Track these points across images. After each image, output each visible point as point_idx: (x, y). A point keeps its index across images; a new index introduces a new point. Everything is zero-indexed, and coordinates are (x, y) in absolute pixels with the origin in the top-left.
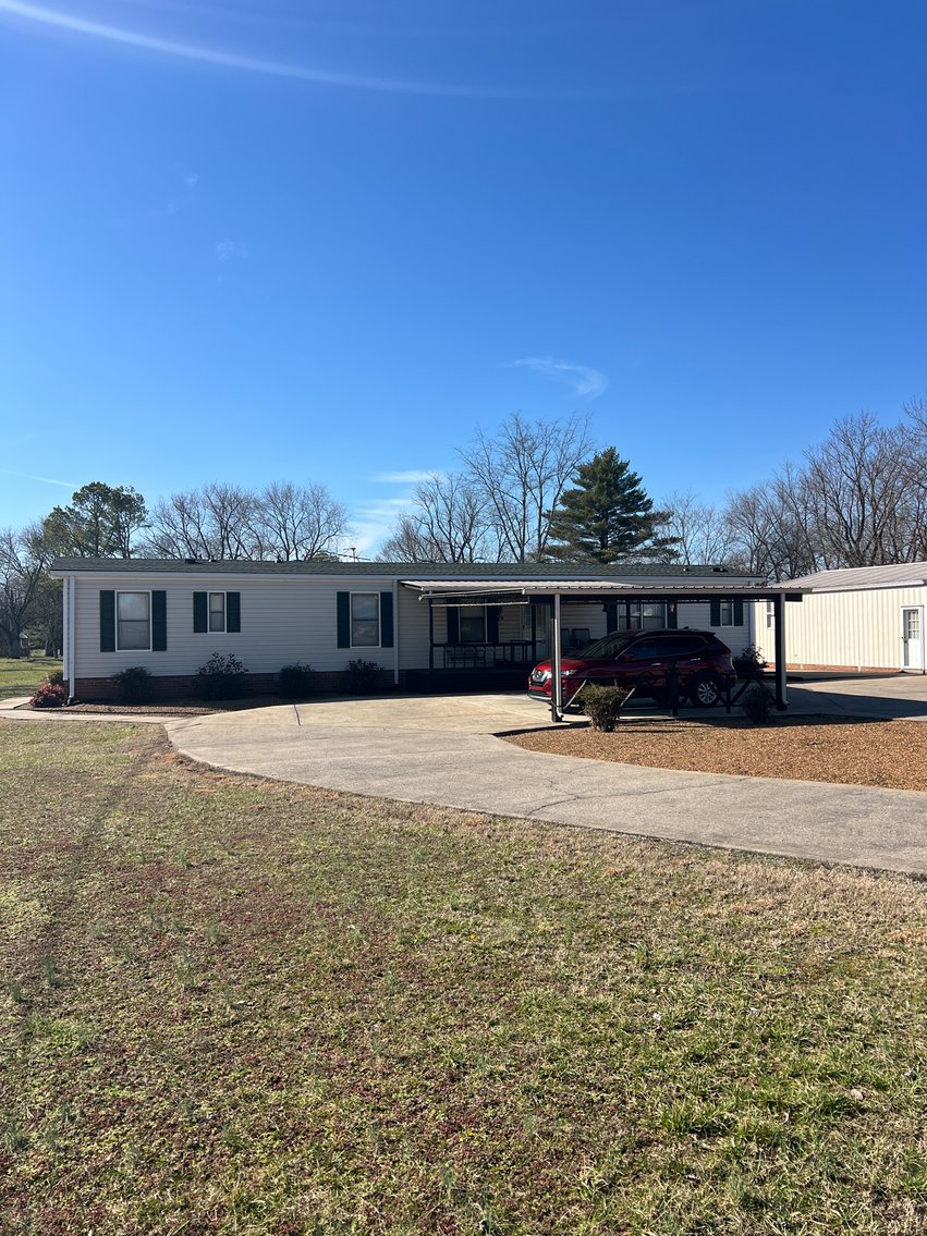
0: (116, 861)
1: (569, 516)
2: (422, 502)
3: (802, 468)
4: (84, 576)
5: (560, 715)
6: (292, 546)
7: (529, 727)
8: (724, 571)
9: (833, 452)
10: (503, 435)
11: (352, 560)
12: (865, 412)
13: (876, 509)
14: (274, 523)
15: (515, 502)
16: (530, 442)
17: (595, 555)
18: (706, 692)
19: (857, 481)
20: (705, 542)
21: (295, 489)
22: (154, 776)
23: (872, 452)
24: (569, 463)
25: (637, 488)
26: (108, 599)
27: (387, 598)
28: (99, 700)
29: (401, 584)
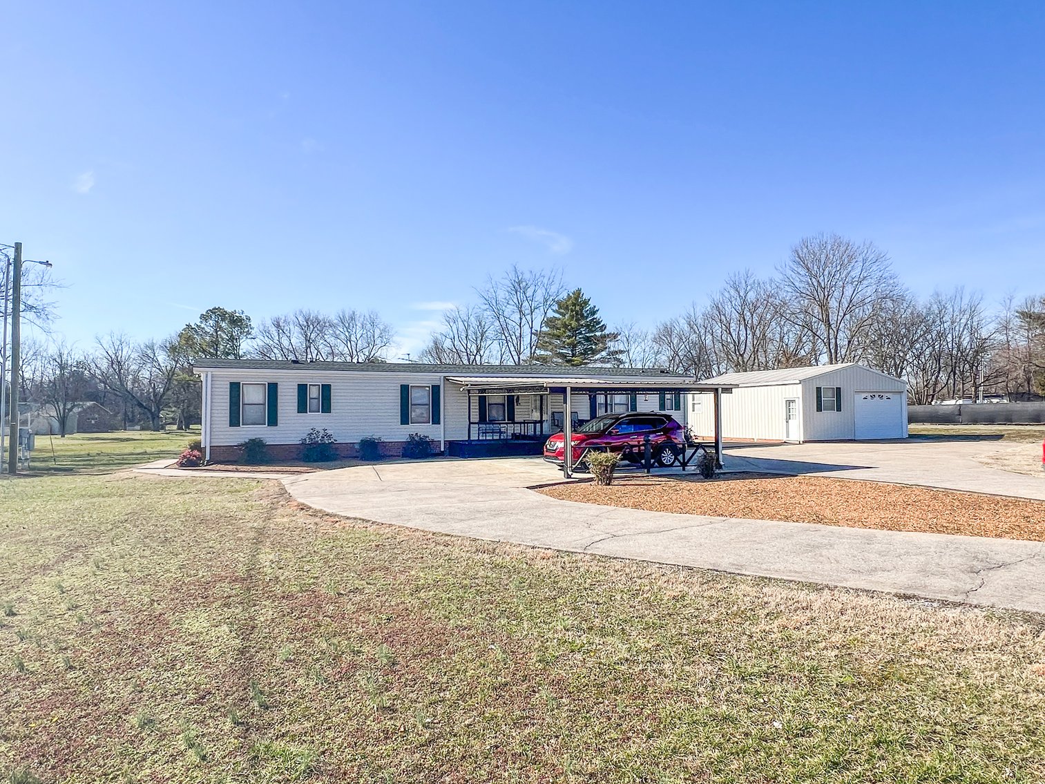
0: (278, 590)
1: (550, 334)
2: (447, 323)
3: (704, 306)
4: (217, 372)
5: (570, 473)
6: (355, 353)
7: (551, 482)
8: (667, 372)
9: (727, 295)
10: (506, 279)
11: (408, 362)
12: (747, 269)
13: (754, 334)
14: (343, 337)
15: (514, 324)
16: (524, 284)
17: (568, 361)
18: (667, 457)
19: (742, 314)
20: (642, 354)
21: (357, 313)
22: (285, 520)
23: (751, 296)
24: (551, 299)
25: (595, 316)
26: (235, 388)
27: (436, 390)
28: (228, 461)
29: (446, 379)
